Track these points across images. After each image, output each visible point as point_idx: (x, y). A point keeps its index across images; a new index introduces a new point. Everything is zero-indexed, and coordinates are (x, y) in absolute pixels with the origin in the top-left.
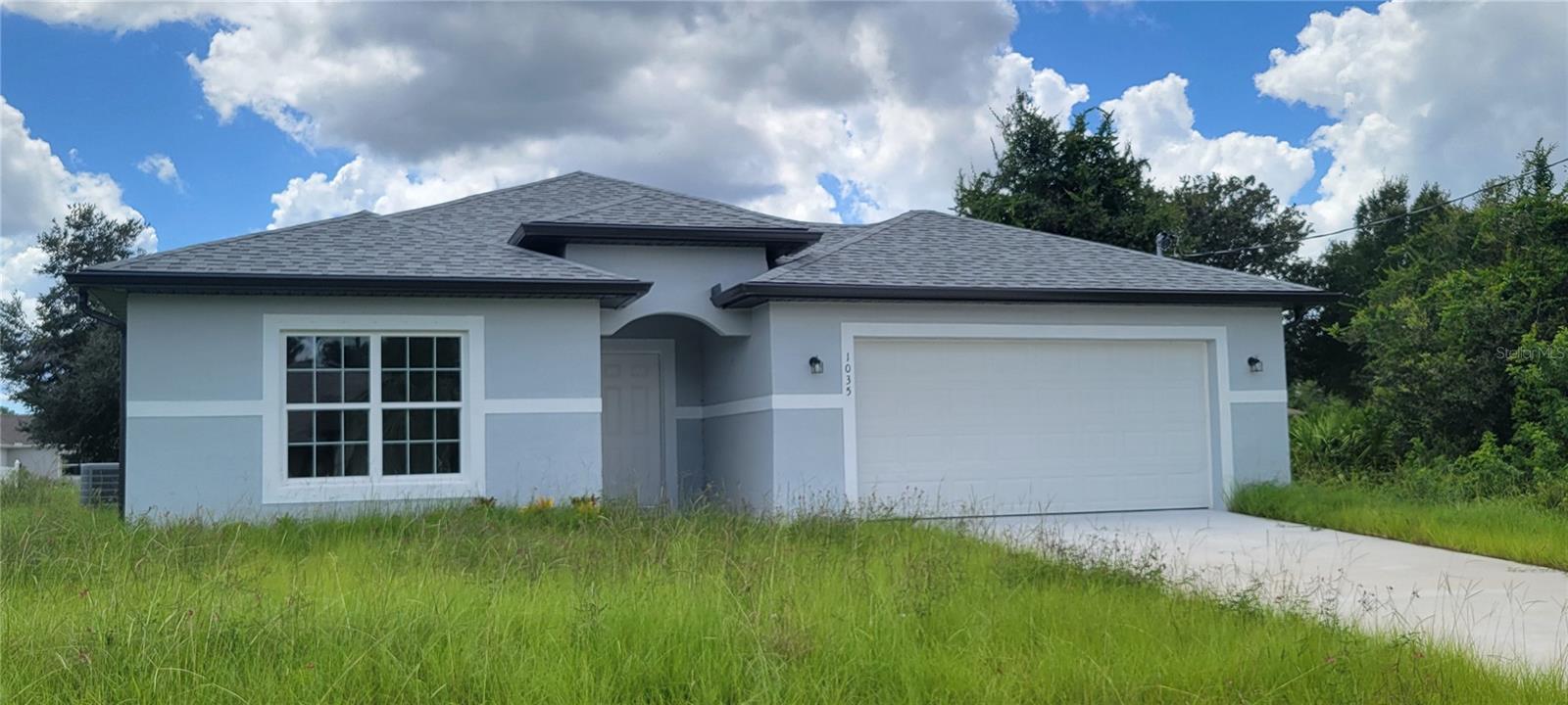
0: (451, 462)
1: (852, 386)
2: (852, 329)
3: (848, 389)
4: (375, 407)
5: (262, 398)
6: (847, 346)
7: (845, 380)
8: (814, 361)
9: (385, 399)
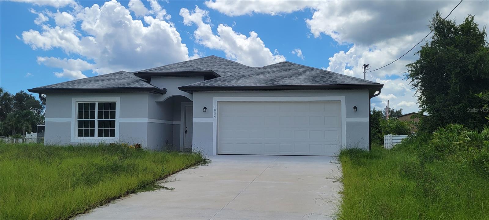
0: (113, 134)
1: (216, 115)
2: (216, 99)
3: (215, 116)
4: (96, 120)
5: (71, 117)
6: (215, 104)
7: (214, 114)
8: (205, 108)
9: (98, 118)
